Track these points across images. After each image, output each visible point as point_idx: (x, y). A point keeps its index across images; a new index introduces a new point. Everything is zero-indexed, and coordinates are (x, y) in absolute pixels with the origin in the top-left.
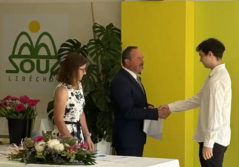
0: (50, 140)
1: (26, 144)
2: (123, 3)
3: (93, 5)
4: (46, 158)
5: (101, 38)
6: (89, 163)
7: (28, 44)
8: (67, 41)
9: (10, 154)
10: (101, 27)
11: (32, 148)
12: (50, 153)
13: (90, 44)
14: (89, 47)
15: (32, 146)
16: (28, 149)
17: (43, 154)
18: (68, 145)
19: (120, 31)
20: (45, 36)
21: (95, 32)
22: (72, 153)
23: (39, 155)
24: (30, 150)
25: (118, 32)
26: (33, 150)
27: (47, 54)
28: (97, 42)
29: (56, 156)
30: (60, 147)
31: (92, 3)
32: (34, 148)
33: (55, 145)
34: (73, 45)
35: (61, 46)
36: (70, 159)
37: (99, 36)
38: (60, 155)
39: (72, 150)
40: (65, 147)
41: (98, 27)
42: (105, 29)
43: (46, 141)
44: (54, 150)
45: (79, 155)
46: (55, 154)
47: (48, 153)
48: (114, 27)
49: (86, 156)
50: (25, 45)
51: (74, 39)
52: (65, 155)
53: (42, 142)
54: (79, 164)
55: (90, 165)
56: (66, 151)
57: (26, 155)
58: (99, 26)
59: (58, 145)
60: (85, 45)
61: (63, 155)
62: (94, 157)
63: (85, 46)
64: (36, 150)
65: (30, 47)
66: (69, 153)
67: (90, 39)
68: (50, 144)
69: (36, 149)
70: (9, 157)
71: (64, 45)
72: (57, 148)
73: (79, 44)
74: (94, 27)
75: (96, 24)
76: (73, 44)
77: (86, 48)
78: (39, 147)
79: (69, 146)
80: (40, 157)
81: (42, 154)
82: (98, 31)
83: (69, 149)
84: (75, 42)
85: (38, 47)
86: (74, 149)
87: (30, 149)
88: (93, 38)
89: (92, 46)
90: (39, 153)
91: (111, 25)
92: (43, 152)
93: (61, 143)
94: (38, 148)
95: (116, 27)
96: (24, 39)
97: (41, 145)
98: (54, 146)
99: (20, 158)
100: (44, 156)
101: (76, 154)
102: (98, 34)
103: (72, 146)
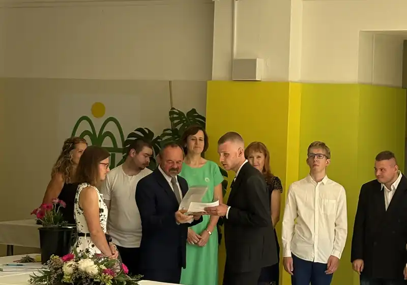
0: (82, 260)
1: (52, 263)
2: (210, 83)
3: (172, 83)
4: (75, 283)
5: (178, 127)
7: (90, 132)
8: (136, 130)
9: (32, 276)
10: (180, 114)
11: (58, 269)
12: (80, 278)
13: (164, 135)
14: (164, 139)
15: (59, 267)
16: (54, 271)
17: (71, 277)
18: (103, 267)
19: (204, 119)
20: (111, 123)
21: (172, 119)
22: (107, 278)
23: (66, 279)
24: (55, 272)
25: (202, 121)
26: (59, 271)
27: (112, 146)
28: (175, 132)
29: (87, 282)
30: (93, 269)
31: (170, 82)
32: (61, 269)
33: (87, 267)
34: (143, 136)
35: (128, 137)
37: (178, 124)
38: (92, 280)
39: (107, 274)
40: (100, 269)
41: (175, 113)
42: (186, 116)
43: (76, 261)
44: (86, 273)
45: (117, 280)
46: (86, 278)
47: (78, 277)
48: (196, 113)
49: (125, 283)
50: (86, 133)
51: (146, 128)
52: (98, 280)
53: (72, 262)
56: (101, 276)
57: (50, 278)
58: (177, 112)
59: (91, 266)
60: (158, 136)
61: (96, 280)
63: (158, 138)
64: (63, 272)
65: (92, 136)
66: (104, 278)
67: (165, 128)
68: (81, 265)
69: (64, 270)
70: (31, 280)
71: (131, 135)
72: (89, 271)
73: (151, 134)
74: (171, 113)
75: (174, 108)
76: (143, 134)
77: (159, 140)
78: (68, 268)
79: (106, 268)
80: (68, 282)
81: (69, 277)
82: (176, 118)
83: (105, 272)
84: (147, 131)
85: (102, 137)
86: (112, 273)
87: (56, 269)
88: (170, 128)
89: (166, 137)
90: (67, 275)
91: (194, 111)
92: (71, 275)
93: (95, 264)
94: (65, 269)
95: (200, 114)
96: (84, 126)
97: (71, 265)
98: (85, 268)
99: (45, 281)
100: (72, 280)
101: (112, 280)
102: (176, 121)
103: (110, 269)
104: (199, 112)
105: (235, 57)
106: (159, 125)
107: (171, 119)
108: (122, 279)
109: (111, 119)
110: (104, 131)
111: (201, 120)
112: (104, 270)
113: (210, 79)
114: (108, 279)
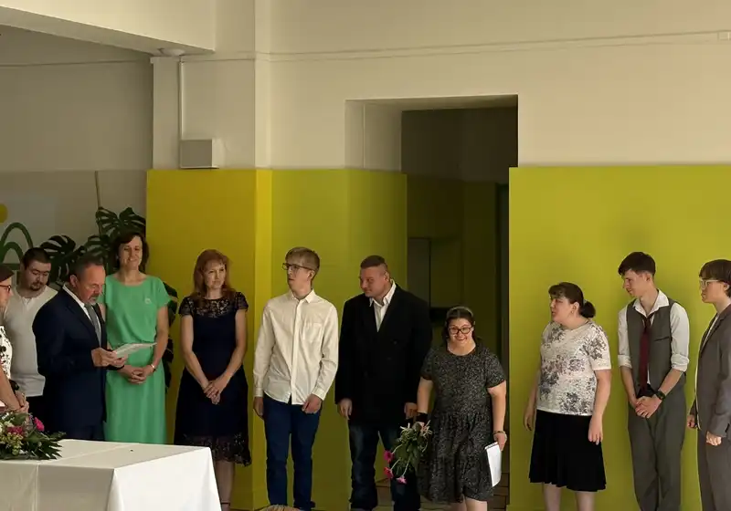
2: (150, 173)
3: (99, 174)
5: (109, 233)
6: (47, 455)
8: (52, 239)
10: (112, 215)
13: (90, 243)
14: (89, 250)
18: (10, 424)
19: (144, 221)
20: (16, 231)
21: (100, 223)
22: (15, 438)
28: (104, 239)
31: (96, 173)
34: (61, 246)
36: (12, 447)
37: (109, 228)
39: (15, 433)
40: (5, 428)
41: (104, 215)
42: (118, 217)
45: (29, 441)
48: (133, 213)
49: (40, 444)
51: (64, 236)
52: (3, 442)
54: (29, 458)
55: (48, 458)
56: (6, 436)
58: (107, 212)
60: (81, 246)
62: (56, 445)
63: (82, 248)
66: (11, 438)
67: (90, 236)
71: (46, 245)
73: (72, 244)
74: (99, 214)
75: (102, 208)
76: (61, 244)
77: (83, 251)
79: (13, 426)
82: (104, 222)
83: (11, 430)
84: (66, 240)
85: (4, 249)
86: (21, 432)
88: (97, 233)
89: (93, 247)
91: (129, 210)
95: (137, 215)
101: (22, 441)
102: (105, 226)
103: (18, 427)
104: (137, 211)
105: (183, 138)
106: (82, 231)
107: (98, 222)
108: (35, 439)
109: (16, 225)
110: (7, 242)
111: (139, 222)
112: (11, 428)
113: (151, 167)
114: (16, 440)
